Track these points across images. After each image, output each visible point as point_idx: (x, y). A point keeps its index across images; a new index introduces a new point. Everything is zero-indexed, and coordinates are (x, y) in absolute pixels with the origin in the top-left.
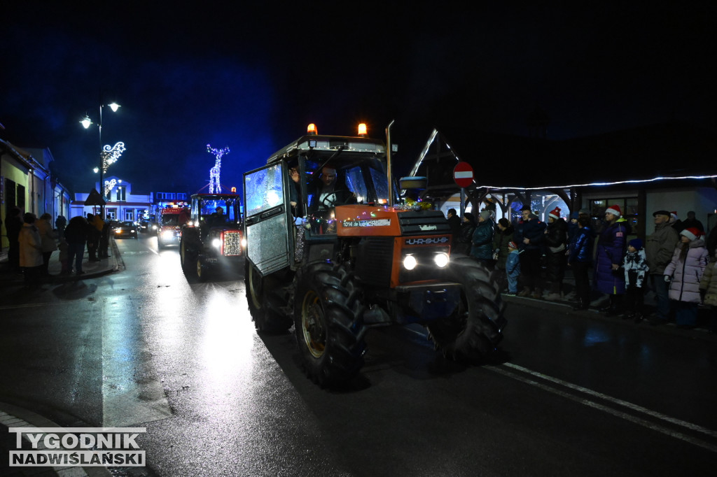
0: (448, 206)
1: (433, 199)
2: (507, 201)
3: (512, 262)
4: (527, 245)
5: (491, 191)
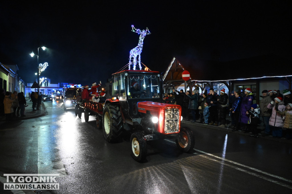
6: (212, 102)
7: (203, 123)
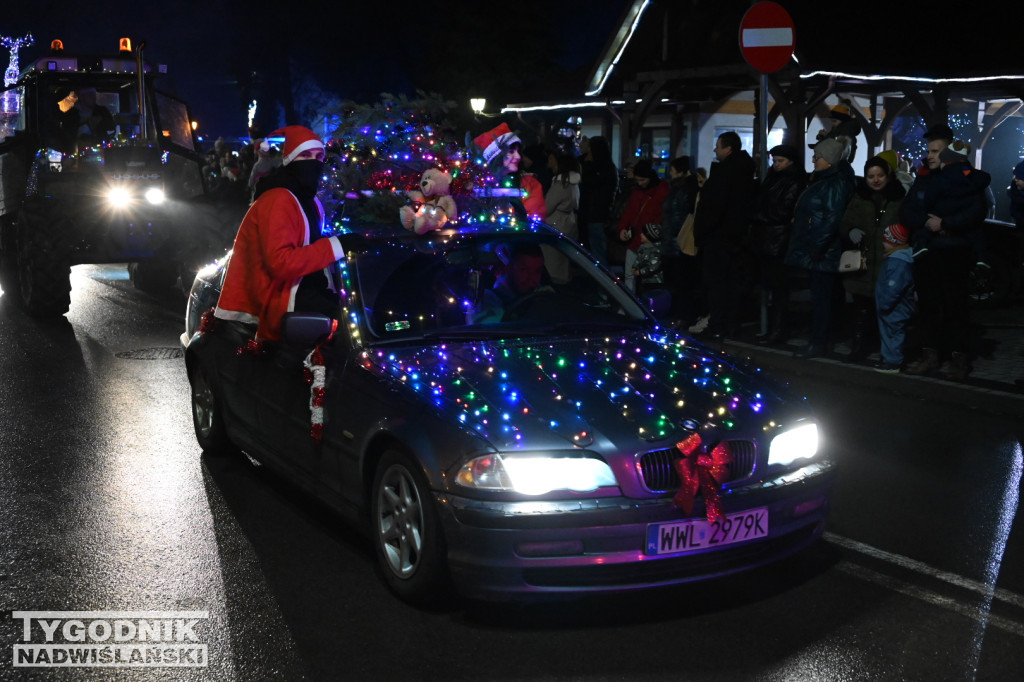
0: (718, 128)
1: (680, 107)
2: (881, 113)
3: (891, 283)
4: (936, 234)
5: (840, 87)
6: (934, 222)
7: (872, 364)
